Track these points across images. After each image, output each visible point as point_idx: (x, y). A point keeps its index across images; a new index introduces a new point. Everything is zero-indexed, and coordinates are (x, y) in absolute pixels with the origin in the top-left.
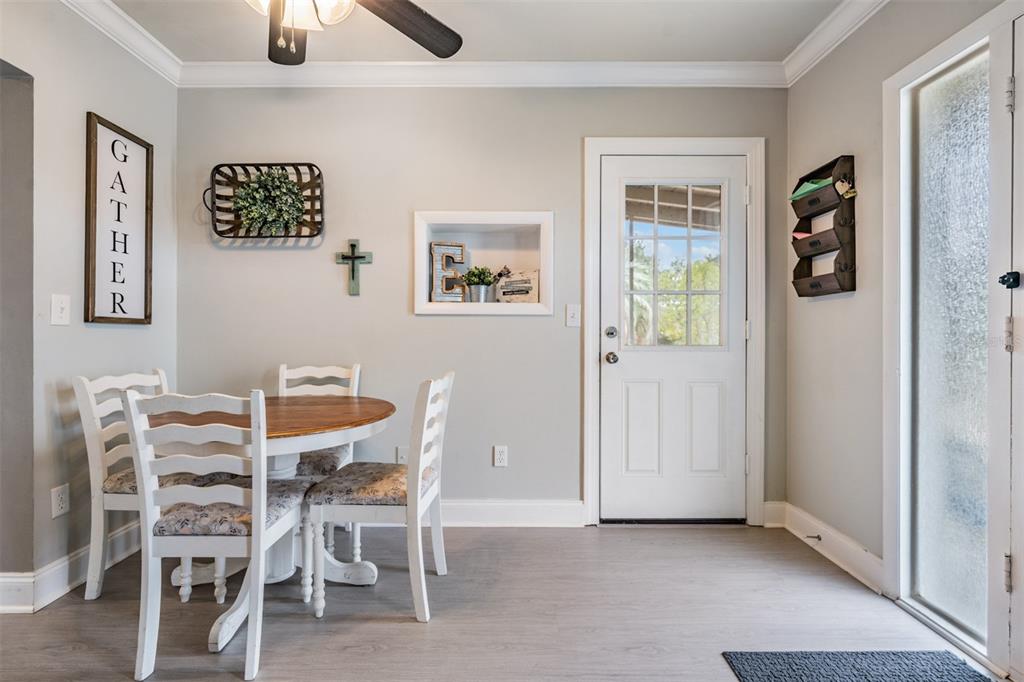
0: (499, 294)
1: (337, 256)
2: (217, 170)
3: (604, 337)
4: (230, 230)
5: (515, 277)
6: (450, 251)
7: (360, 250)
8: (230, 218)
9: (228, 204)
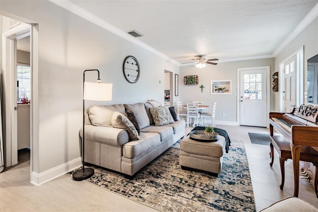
0: (224, 91)
1: (200, 87)
2: (185, 77)
3: (241, 98)
4: (186, 84)
6: (216, 85)
7: (203, 86)
8: (186, 82)
9: (186, 81)
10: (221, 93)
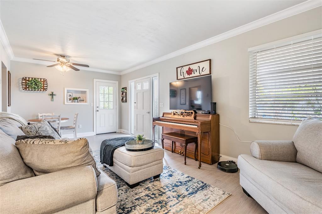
0: (78, 101)
1: (49, 94)
2: (23, 78)
3: (97, 108)
4: (25, 89)
5: (81, 98)
6: (70, 94)
7: (54, 94)
8: (25, 86)
9: (24, 84)
10: (76, 103)
